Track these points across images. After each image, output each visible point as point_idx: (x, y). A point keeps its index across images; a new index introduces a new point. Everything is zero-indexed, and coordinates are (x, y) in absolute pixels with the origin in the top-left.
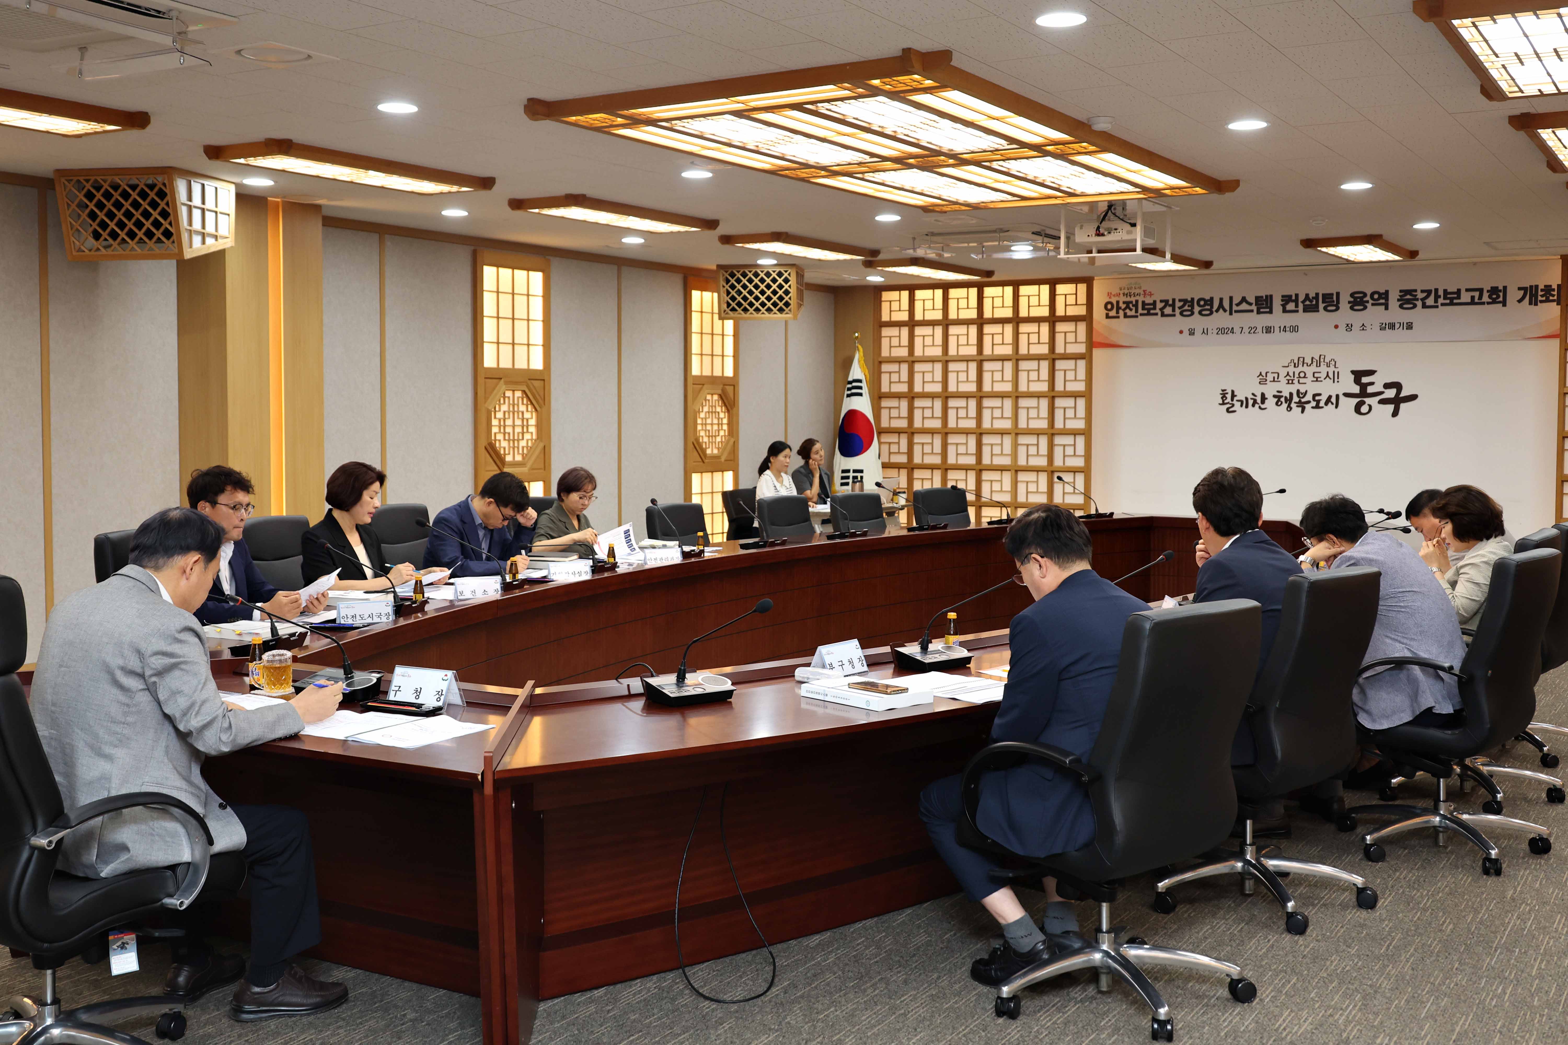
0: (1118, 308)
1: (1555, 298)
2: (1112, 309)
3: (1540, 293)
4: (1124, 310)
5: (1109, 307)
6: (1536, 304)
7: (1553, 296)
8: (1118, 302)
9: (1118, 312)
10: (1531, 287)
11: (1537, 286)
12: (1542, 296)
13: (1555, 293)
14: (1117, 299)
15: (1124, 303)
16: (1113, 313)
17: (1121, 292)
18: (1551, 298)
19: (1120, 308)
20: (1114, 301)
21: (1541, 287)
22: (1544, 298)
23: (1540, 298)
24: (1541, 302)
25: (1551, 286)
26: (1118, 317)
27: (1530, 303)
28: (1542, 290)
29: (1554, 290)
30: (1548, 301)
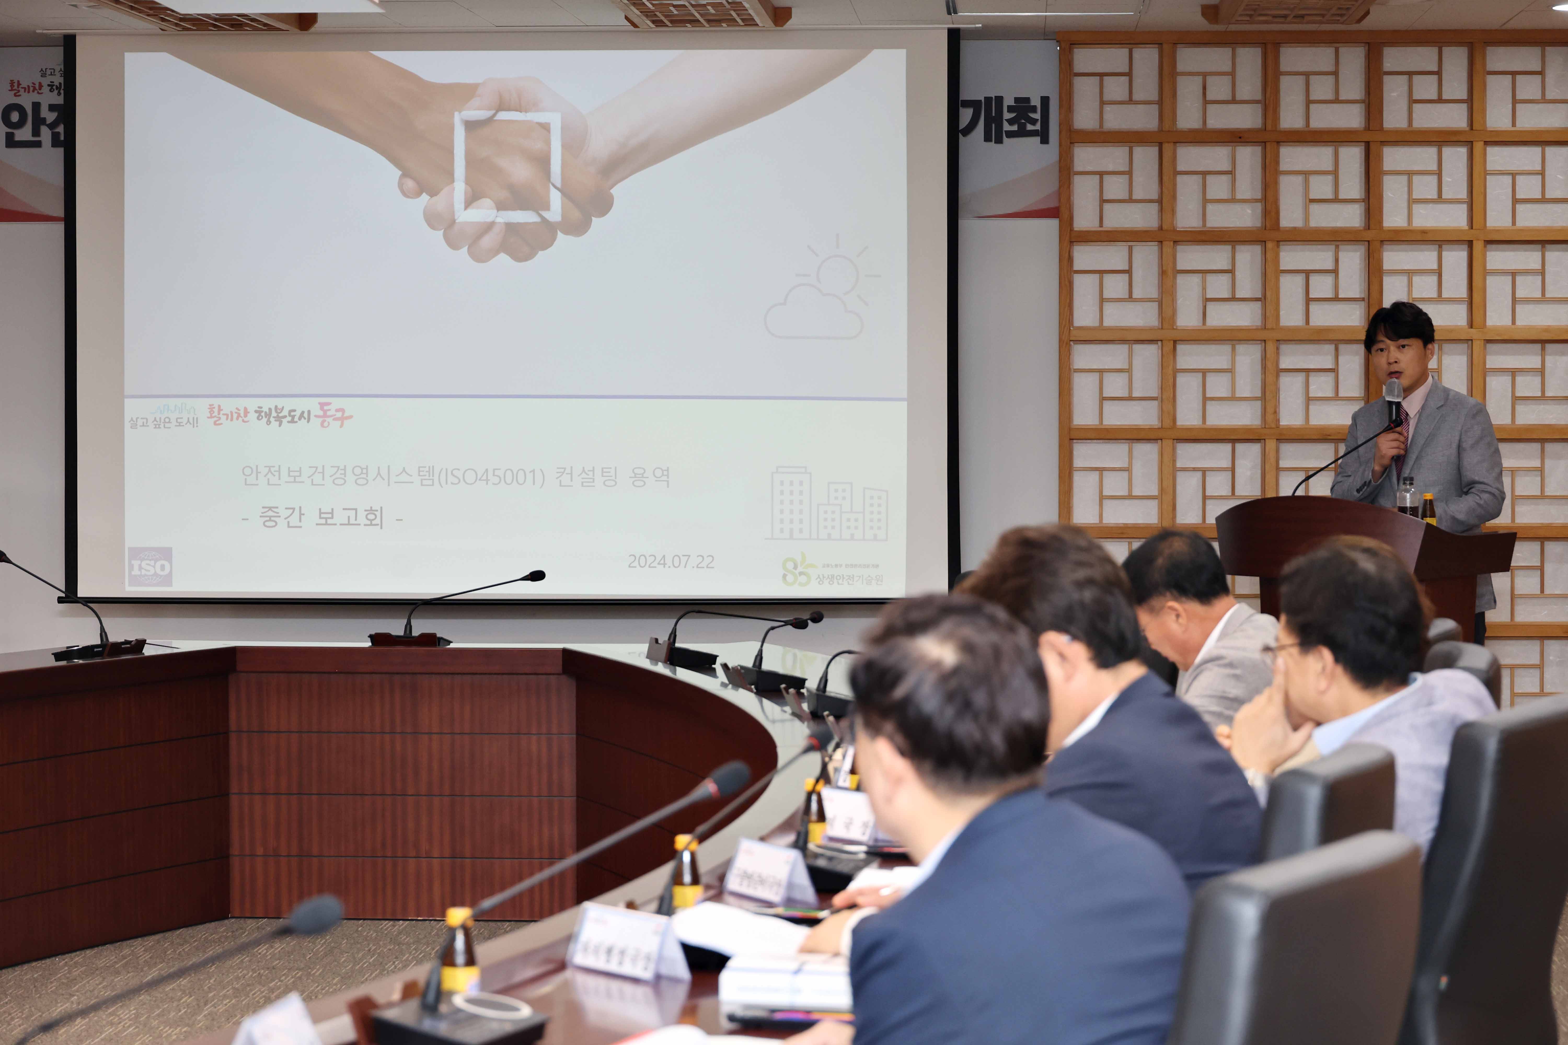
0: (38, 122)
1: (1038, 127)
2: (20, 124)
3: (1007, 115)
4: (52, 126)
5: (15, 117)
6: (999, 141)
7: (1033, 122)
8: (36, 106)
9: (36, 132)
10: (988, 100)
11: (999, 99)
12: (1011, 122)
13: (1037, 116)
14: (35, 97)
15: (52, 108)
16: (24, 134)
17: (46, 82)
18: (1030, 127)
19: (43, 121)
20: (26, 101)
21: (1009, 101)
22: (1015, 128)
23: (1007, 127)
24: (1010, 134)
25: (1027, 100)
26: (38, 144)
27: (987, 138)
28: (1010, 109)
29: (1034, 109)
30: (1022, 133)
